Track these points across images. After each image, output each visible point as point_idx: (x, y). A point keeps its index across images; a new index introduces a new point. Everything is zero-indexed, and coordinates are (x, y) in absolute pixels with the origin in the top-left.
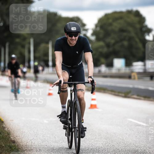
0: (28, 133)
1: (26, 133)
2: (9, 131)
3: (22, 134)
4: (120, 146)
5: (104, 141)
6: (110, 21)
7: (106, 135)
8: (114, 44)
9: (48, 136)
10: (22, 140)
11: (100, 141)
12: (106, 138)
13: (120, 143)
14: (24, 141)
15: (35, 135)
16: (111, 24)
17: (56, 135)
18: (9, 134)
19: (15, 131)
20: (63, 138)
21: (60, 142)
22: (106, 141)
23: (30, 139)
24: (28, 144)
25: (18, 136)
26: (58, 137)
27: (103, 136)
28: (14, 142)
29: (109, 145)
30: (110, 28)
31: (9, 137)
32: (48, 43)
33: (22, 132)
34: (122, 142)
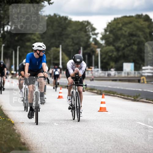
0: (38, 135)
1: (36, 135)
2: (19, 133)
3: (32, 136)
4: (129, 149)
5: (113, 143)
6: (120, 25)
7: (115, 138)
8: (124, 49)
9: (58, 138)
10: (32, 142)
12: (115, 141)
13: (129, 145)
14: (34, 143)
15: (45, 137)
16: (121, 29)
17: (65, 138)
18: (19, 136)
19: (25, 134)
20: (73, 140)
21: (70, 144)
22: (115, 143)
23: (40, 141)
24: (38, 146)
25: (29, 138)
26: (68, 139)
27: (112, 139)
28: (24, 144)
29: (118, 148)
30: (119, 33)
31: (20, 139)
33: (32, 134)
34: (132, 145)
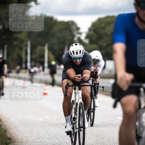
0: (24, 130)
1: (21, 130)
2: (6, 128)
3: (18, 131)
5: (95, 138)
6: (103, 25)
7: (97, 132)
8: (106, 47)
9: (43, 133)
10: (17, 137)
11: (91, 139)
12: (97, 135)
13: (110, 140)
14: (20, 138)
15: (31, 132)
16: (104, 28)
17: (49, 133)
18: (5, 131)
19: (11, 129)
20: (56, 135)
21: (54, 139)
22: (97, 138)
23: (25, 136)
24: (23, 141)
25: (14, 133)
26: (52, 134)
27: (94, 134)
28: (10, 139)
29: (100, 142)
30: (102, 32)
31: (6, 134)
32: (44, 45)
33: (18, 129)
34: (112, 139)
